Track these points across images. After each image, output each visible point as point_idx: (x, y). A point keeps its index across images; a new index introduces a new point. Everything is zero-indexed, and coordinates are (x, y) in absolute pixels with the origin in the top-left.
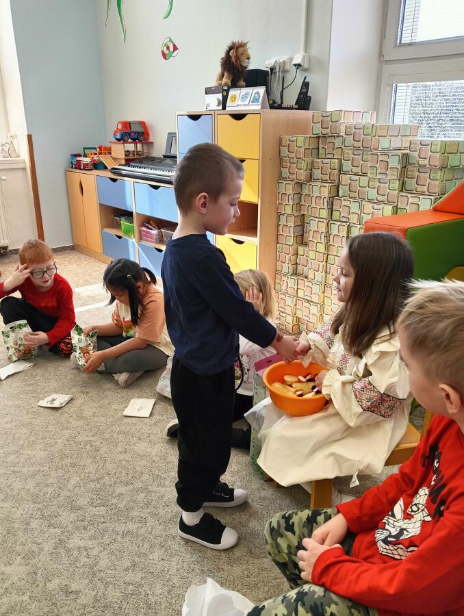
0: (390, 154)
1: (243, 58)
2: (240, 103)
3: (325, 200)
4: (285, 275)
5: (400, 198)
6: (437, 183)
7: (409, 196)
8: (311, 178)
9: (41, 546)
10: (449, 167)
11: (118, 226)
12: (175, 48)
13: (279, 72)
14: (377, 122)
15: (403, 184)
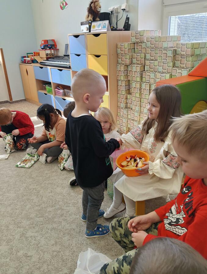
0: (168, 50)
1: (98, 7)
2: (97, 29)
3: (139, 73)
4: (122, 108)
5: (173, 70)
6: (190, 62)
7: (177, 69)
8: (132, 63)
9: (14, 236)
10: (195, 55)
11: (45, 89)
12: (66, 4)
13: (115, 13)
14: (162, 35)
15: (174, 64)
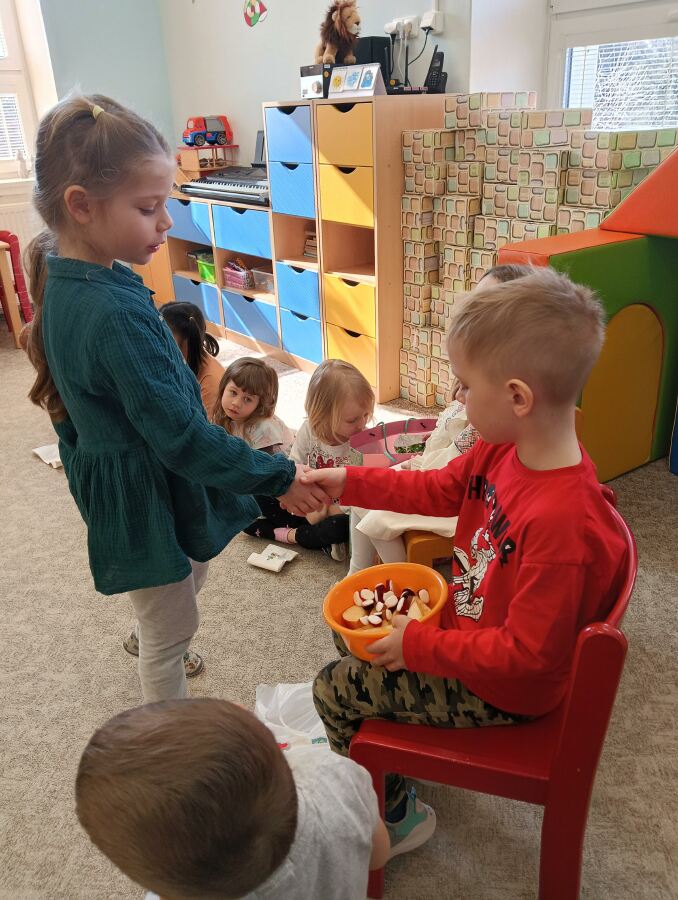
0: (545, 153)
1: (350, 22)
2: (346, 87)
3: (464, 221)
4: (416, 326)
5: (560, 214)
6: (607, 191)
7: (571, 210)
8: (445, 190)
9: (95, 653)
10: (623, 168)
11: (194, 268)
12: (263, 9)
13: (404, 39)
15: (564, 194)
